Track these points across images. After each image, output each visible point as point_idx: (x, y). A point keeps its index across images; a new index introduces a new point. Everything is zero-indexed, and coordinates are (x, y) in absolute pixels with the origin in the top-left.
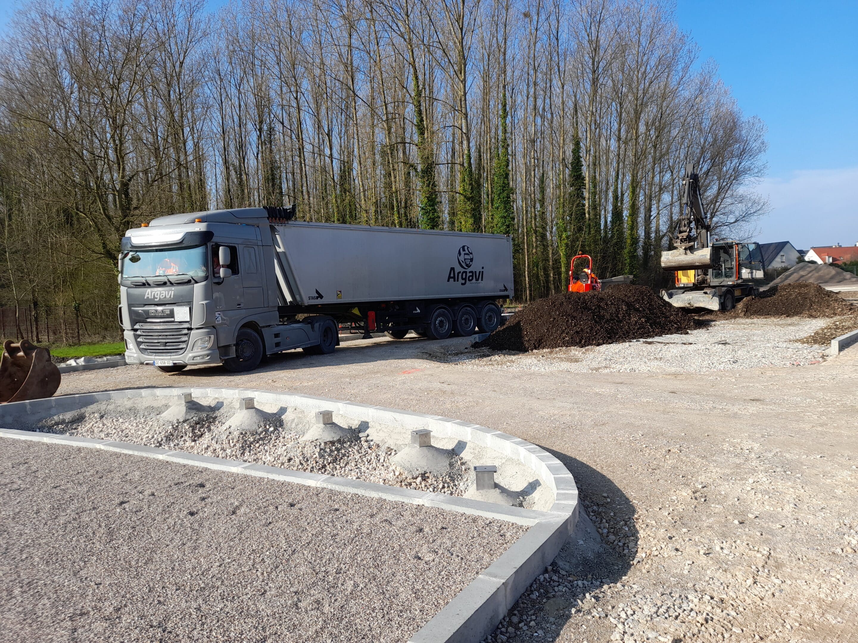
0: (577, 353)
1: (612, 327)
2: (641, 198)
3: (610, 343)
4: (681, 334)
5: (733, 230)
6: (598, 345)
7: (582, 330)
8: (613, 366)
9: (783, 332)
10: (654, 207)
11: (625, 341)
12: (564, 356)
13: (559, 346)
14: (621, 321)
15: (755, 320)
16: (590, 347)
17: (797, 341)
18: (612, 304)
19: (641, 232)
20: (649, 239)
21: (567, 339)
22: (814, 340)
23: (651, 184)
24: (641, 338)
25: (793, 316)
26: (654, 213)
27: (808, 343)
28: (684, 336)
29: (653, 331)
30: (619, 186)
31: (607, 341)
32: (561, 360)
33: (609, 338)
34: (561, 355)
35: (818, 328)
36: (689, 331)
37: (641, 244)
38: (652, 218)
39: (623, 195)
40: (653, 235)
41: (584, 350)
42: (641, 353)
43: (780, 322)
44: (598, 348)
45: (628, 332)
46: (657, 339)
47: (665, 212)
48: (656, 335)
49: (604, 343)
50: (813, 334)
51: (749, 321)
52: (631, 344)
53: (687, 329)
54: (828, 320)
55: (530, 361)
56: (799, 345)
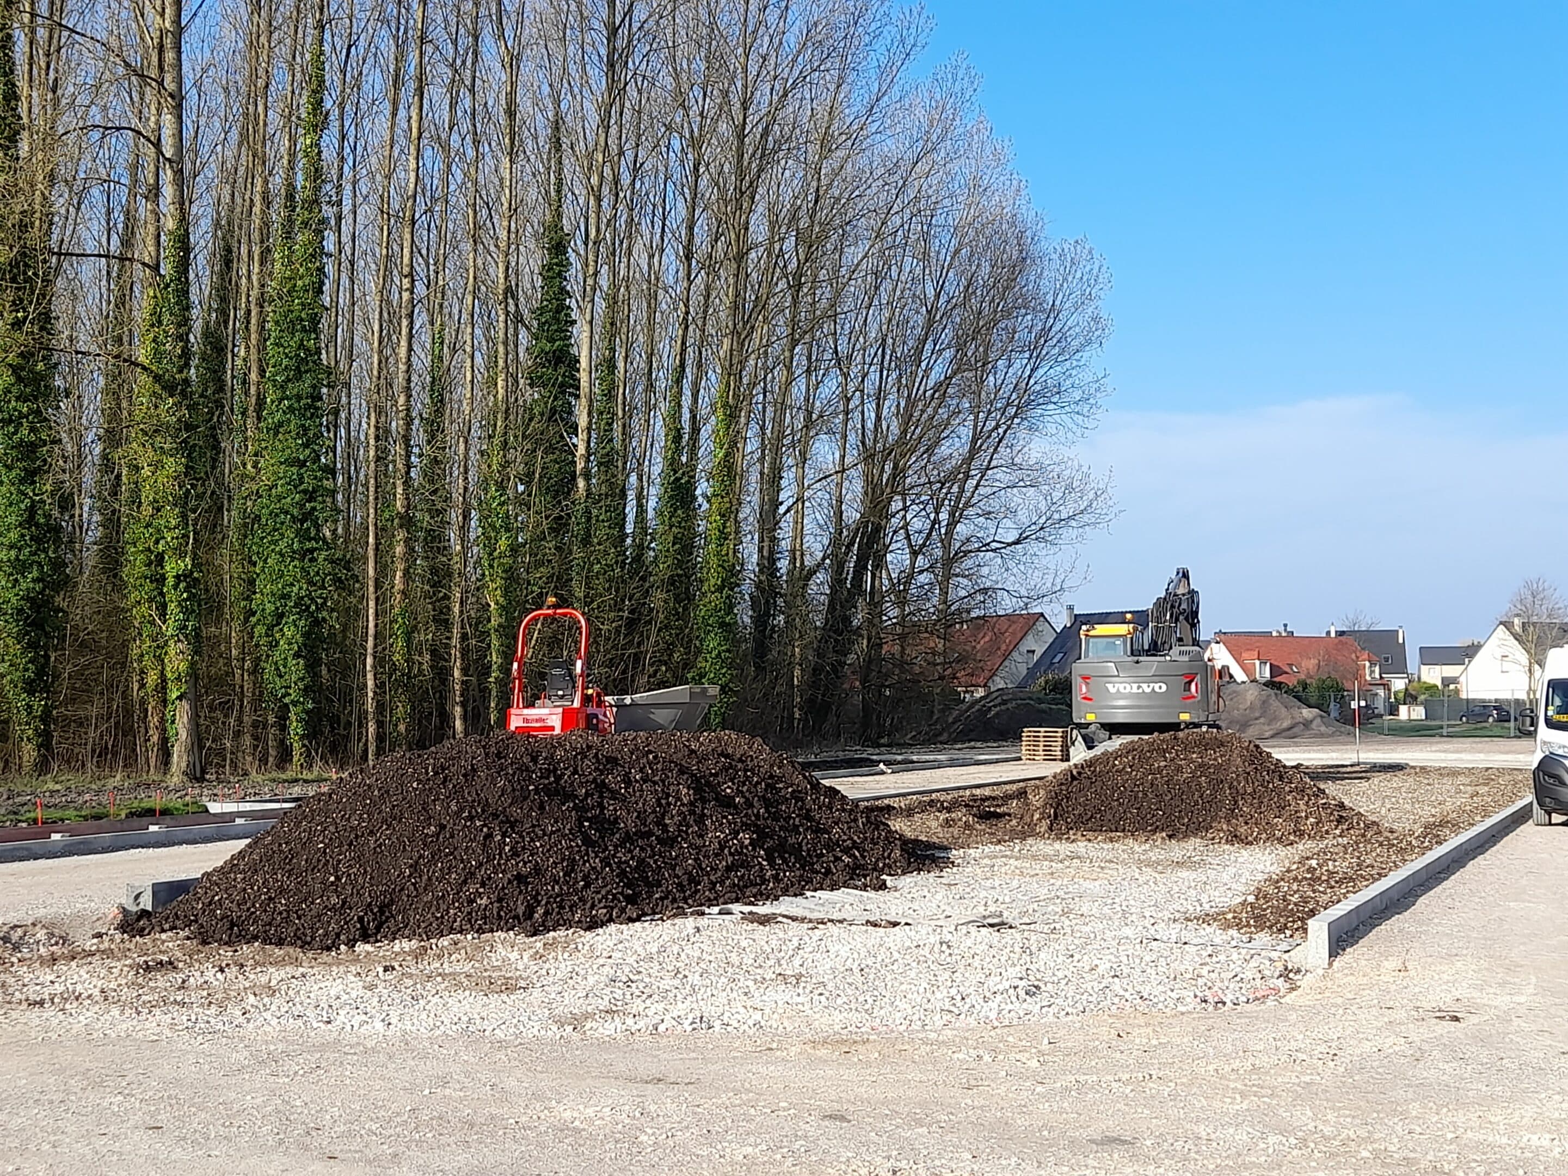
0: (514, 956)
1: (641, 861)
2: (752, 446)
3: (631, 920)
4: (864, 888)
5: (1011, 564)
6: (593, 925)
7: (537, 870)
8: (637, 1006)
9: (1164, 889)
10: (788, 477)
11: (682, 913)
12: (468, 968)
13: (451, 930)
14: (670, 842)
15: (1081, 847)
16: (561, 933)
17: (1206, 919)
18: (645, 780)
19: (750, 552)
20: (773, 575)
21: (484, 901)
22: (1256, 918)
23: (781, 407)
24: (737, 900)
25: (1186, 836)
26: (787, 495)
27: (1239, 926)
28: (872, 894)
29: (776, 878)
30: (686, 401)
31: (623, 910)
32: (455, 982)
33: (631, 900)
34: (458, 964)
35: (1260, 877)
36: (889, 881)
37: (747, 587)
38: (782, 509)
39: (695, 430)
40: (783, 565)
41: (538, 943)
42: (734, 958)
43: (1153, 856)
44: (589, 935)
45: (694, 881)
46: (787, 905)
47: (820, 496)
48: (785, 892)
49: (611, 920)
50: (1251, 899)
51: (1062, 847)
52: (703, 922)
53: (882, 871)
54: (1282, 851)
55: (336, 988)
56: (1213, 932)
